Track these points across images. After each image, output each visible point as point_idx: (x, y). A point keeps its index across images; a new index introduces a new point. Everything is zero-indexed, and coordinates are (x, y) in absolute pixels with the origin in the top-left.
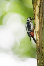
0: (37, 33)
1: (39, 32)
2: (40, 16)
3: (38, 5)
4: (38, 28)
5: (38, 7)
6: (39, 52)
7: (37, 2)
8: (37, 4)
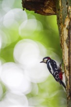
0: (67, 69)
1: (69, 67)
2: (69, 42)
3: (66, 26)
4: (67, 61)
5: (67, 29)
6: (70, 98)
7: (64, 22)
8: (64, 26)
